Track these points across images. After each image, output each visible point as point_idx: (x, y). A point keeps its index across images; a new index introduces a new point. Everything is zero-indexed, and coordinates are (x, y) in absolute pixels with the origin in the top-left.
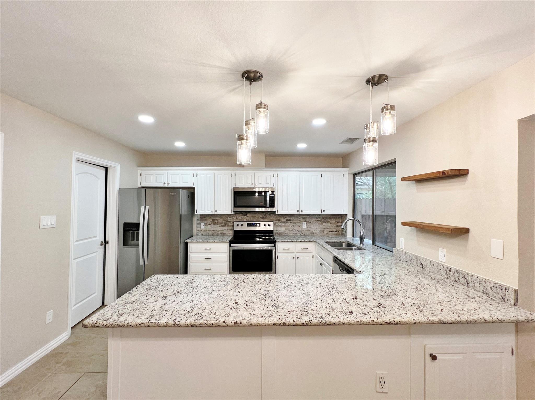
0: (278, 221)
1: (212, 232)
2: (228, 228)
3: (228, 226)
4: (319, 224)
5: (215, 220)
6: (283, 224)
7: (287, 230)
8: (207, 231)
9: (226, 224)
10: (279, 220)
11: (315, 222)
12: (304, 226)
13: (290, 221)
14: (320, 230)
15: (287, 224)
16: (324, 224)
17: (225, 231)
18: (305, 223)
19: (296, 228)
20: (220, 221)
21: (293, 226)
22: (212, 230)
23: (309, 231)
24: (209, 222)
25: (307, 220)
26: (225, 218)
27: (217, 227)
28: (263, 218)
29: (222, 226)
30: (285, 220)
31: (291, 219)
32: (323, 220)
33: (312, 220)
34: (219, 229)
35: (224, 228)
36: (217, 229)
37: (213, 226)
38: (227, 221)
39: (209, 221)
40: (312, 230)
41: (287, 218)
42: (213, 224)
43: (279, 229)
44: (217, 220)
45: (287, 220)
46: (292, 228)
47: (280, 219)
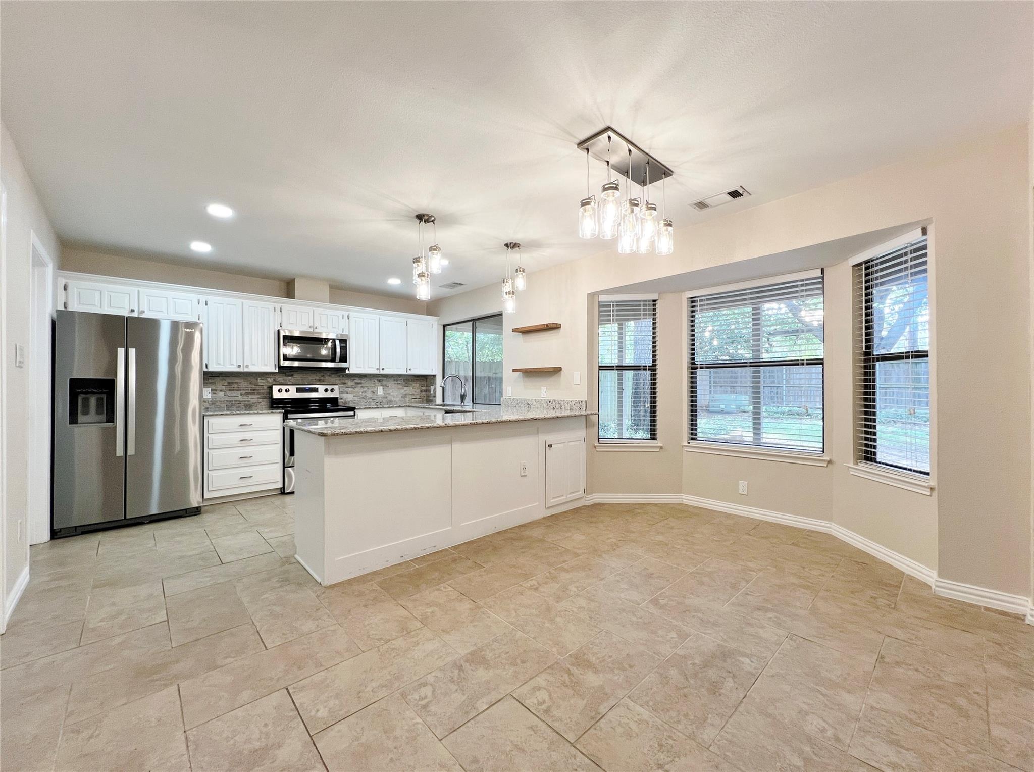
0: (342, 385)
1: (228, 404)
2: (259, 397)
3: (259, 394)
4: (398, 389)
5: (233, 383)
6: (350, 389)
7: (356, 398)
8: (216, 402)
9: (254, 390)
10: (345, 384)
11: (394, 386)
12: (380, 391)
13: (360, 385)
14: (400, 396)
15: (356, 389)
16: (405, 388)
17: (252, 401)
18: (382, 387)
19: (369, 395)
20: (244, 384)
21: (365, 392)
22: (227, 401)
23: (387, 398)
24: (220, 387)
25: (384, 383)
26: (253, 380)
27: (238, 396)
28: (320, 380)
29: (247, 394)
30: (353, 384)
31: (362, 382)
32: (404, 383)
33: (391, 383)
34: (240, 398)
35: (250, 396)
36: (237, 399)
37: (228, 393)
38: (257, 385)
39: (220, 384)
40: (390, 398)
41: (356, 381)
42: (230, 390)
43: (345, 396)
44: (237, 383)
45: (356, 383)
46: (364, 394)
47: (346, 381)
